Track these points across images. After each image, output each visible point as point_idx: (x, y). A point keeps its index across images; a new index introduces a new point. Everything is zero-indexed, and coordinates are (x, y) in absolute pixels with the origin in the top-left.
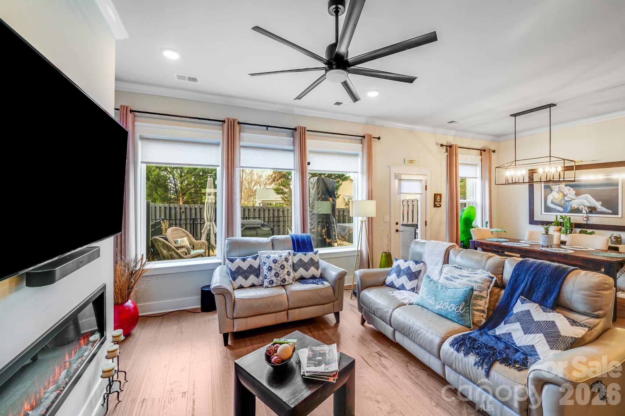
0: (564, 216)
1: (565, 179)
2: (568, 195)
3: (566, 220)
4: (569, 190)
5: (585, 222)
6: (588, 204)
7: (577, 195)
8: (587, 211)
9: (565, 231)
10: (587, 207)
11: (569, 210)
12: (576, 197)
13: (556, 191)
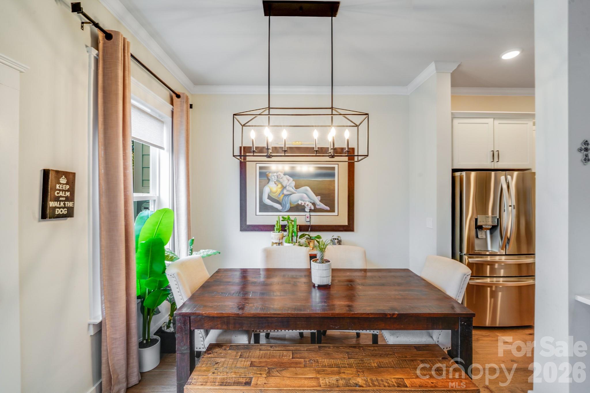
0: (286, 217)
3: (292, 223)
6: (308, 200)
7: (297, 187)
8: (310, 209)
9: (290, 239)
11: (288, 208)
12: (296, 190)
13: (274, 181)
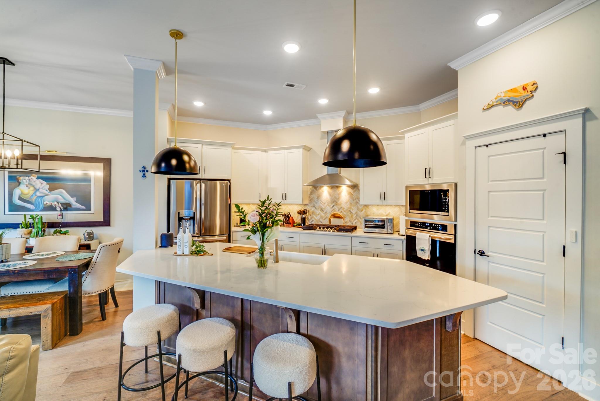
0: (34, 216)
1: (41, 171)
2: (41, 190)
3: (37, 220)
4: (42, 184)
5: (59, 221)
6: (63, 201)
7: (51, 189)
8: (61, 208)
9: (36, 234)
10: (62, 204)
11: (42, 207)
12: (50, 192)
13: (25, 184)
